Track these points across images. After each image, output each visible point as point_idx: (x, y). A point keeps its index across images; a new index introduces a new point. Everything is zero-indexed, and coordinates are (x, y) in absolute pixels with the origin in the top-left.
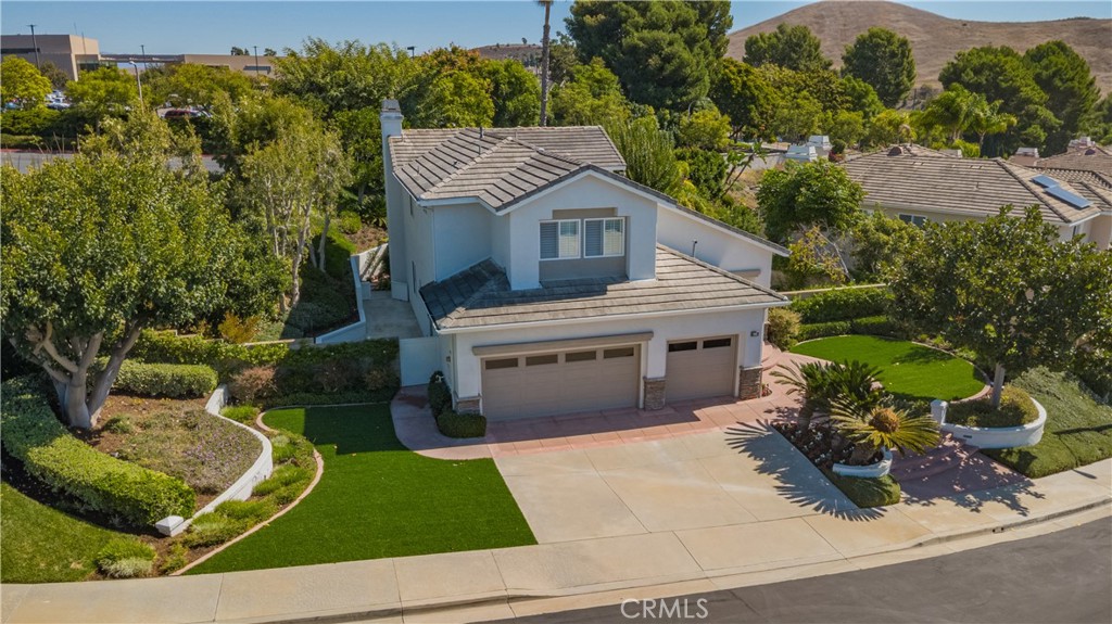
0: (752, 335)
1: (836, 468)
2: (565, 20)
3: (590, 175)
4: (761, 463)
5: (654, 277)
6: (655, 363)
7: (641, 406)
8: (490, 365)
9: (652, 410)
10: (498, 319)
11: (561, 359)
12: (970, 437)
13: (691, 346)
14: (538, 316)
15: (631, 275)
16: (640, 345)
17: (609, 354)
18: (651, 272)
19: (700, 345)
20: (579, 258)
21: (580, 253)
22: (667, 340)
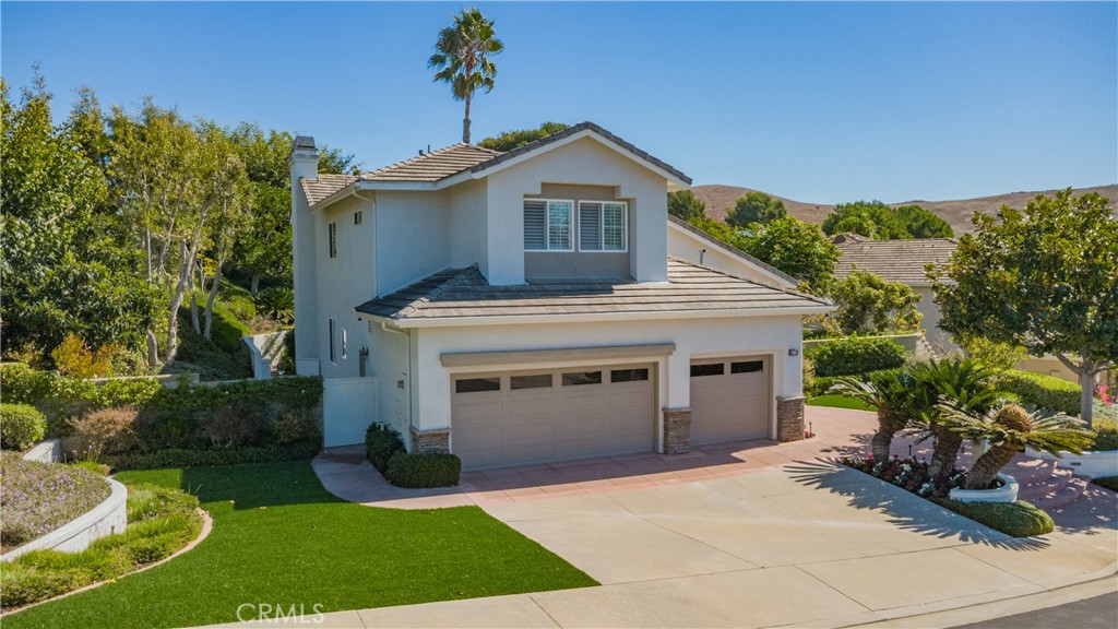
0: (790, 354)
1: (955, 494)
3: (587, 138)
4: (851, 498)
5: (666, 278)
6: (676, 390)
7: (661, 450)
8: (463, 386)
9: (675, 453)
11: (557, 380)
12: (1079, 464)
13: (717, 369)
15: (640, 273)
16: (656, 364)
17: (618, 375)
18: (663, 273)
19: (727, 369)
20: (573, 250)
21: (575, 245)
22: (691, 356)
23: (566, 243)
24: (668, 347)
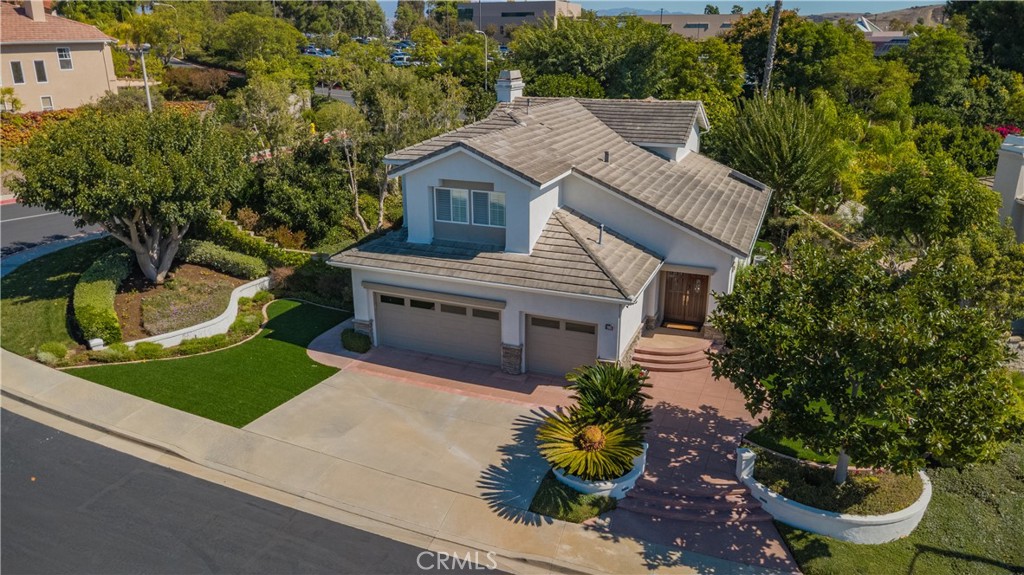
0: (606, 328)
3: (460, 152)
4: (514, 443)
5: (529, 252)
7: (502, 367)
8: (385, 299)
9: (508, 373)
10: (373, 262)
11: (438, 308)
12: (766, 502)
13: (554, 324)
14: (404, 266)
15: (508, 247)
16: (498, 311)
17: (477, 313)
18: (525, 247)
19: (563, 326)
20: (468, 223)
21: (469, 220)
22: (521, 312)
23: (464, 218)
24: (503, 303)
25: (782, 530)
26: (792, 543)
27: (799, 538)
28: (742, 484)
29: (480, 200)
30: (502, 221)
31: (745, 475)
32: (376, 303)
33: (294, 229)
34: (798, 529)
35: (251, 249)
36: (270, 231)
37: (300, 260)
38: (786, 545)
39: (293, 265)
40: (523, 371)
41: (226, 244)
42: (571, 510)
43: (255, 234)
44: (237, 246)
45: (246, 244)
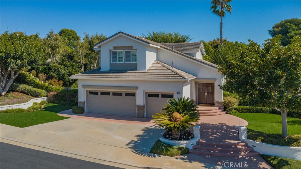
0: (177, 93)
2: (268, 31)
3: (120, 35)
5: (146, 70)
8: (90, 93)
11: (111, 94)
12: (255, 147)
13: (157, 96)
16: (135, 92)
17: (127, 94)
19: (160, 96)
20: (123, 63)
21: (124, 61)
22: (144, 91)
23: (122, 61)
24: (136, 88)
25: (265, 158)
26: (271, 161)
27: (274, 159)
28: (243, 142)
29: (128, 54)
30: (136, 60)
31: (243, 137)
32: (87, 95)
33: (59, 80)
34: (272, 156)
35: (41, 87)
36: (50, 81)
37: (59, 89)
38: (269, 163)
39: (57, 91)
40: (145, 116)
41: (32, 85)
42: (169, 150)
43: (44, 82)
44: (37, 86)
45: (40, 85)
